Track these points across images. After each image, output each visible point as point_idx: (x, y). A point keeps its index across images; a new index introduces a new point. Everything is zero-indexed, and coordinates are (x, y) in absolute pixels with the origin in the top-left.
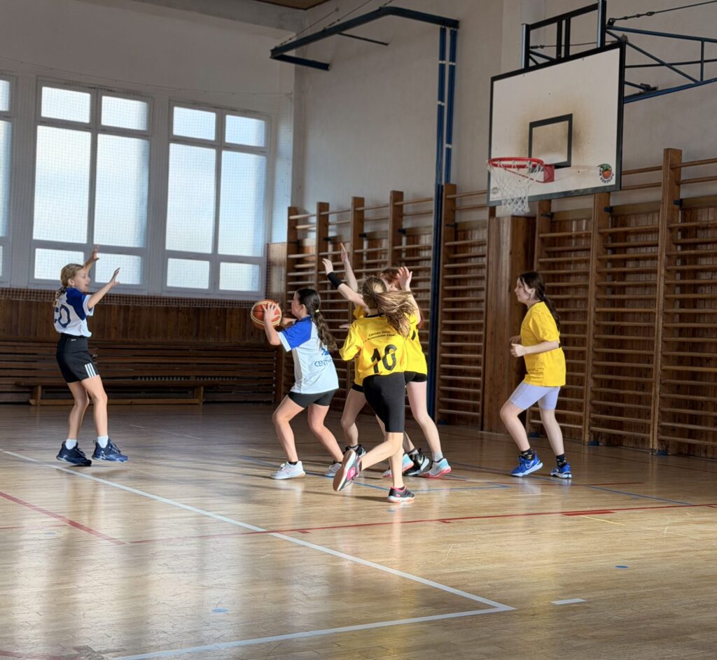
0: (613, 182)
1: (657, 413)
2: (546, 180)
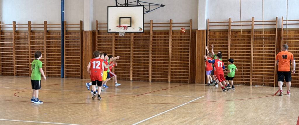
0: (142, 31)
1: (132, 73)
2: (125, 29)
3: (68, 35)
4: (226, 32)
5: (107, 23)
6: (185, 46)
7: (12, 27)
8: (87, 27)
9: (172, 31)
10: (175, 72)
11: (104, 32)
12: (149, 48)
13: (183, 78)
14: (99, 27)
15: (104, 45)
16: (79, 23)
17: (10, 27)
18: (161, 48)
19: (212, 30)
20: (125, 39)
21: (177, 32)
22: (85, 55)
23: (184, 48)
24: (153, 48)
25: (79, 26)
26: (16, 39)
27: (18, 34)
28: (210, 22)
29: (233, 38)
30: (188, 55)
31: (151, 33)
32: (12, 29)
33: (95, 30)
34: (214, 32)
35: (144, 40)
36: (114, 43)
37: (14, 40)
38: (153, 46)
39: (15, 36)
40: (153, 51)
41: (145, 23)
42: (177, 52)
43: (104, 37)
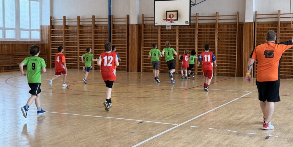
0: (189, 24)
2: (171, 22)
3: (115, 29)
4: (275, 24)
5: (153, 17)
6: (231, 39)
7: (62, 22)
8: (134, 21)
9: (218, 23)
10: (221, 65)
11: (150, 26)
12: (195, 41)
13: (230, 71)
14: (145, 21)
15: (149, 38)
16: (126, 17)
17: (60, 22)
18: (207, 41)
19: (260, 22)
20: (171, 32)
21: (224, 25)
22: (132, 48)
23: (230, 41)
24: (199, 41)
25: (126, 20)
26: (66, 33)
27: (67, 29)
28: (257, 14)
29: (282, 31)
30: (235, 48)
31: (197, 26)
32: (62, 24)
33: (141, 24)
34: (263, 24)
35: (189, 33)
36: (159, 36)
37: (64, 34)
38: (199, 39)
39: (65, 31)
40: (199, 44)
41: (191, 16)
42: (223, 45)
43: (149, 30)
